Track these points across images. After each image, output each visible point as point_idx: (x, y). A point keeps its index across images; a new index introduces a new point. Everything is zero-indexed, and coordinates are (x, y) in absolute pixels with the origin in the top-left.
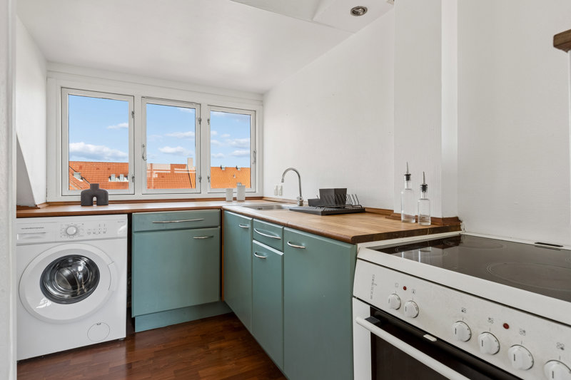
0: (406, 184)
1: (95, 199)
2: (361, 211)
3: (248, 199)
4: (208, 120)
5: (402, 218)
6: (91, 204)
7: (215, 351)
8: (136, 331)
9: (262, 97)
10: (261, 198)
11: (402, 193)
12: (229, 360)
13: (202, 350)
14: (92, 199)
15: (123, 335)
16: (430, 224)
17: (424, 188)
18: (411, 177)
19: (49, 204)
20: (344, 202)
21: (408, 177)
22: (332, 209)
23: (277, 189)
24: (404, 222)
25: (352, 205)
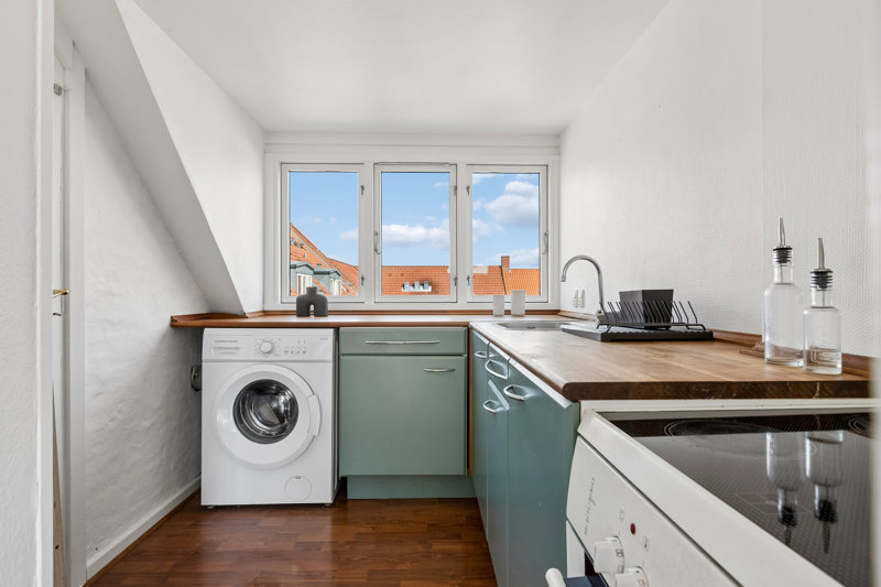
0: (776, 271)
1: (312, 308)
2: (705, 337)
3: (529, 312)
4: (468, 188)
5: (768, 355)
6: (307, 315)
7: (439, 556)
8: (349, 497)
9: (555, 139)
10: (556, 312)
11: (766, 293)
12: (453, 577)
13: (420, 548)
14: (309, 306)
15: (327, 498)
16: (839, 372)
17: (822, 278)
18: (792, 253)
19: (265, 313)
20: (668, 317)
21: (783, 254)
22: (640, 331)
23: (576, 297)
24: (771, 362)
25: (683, 324)
